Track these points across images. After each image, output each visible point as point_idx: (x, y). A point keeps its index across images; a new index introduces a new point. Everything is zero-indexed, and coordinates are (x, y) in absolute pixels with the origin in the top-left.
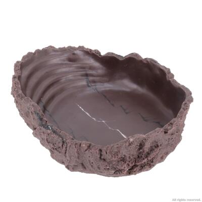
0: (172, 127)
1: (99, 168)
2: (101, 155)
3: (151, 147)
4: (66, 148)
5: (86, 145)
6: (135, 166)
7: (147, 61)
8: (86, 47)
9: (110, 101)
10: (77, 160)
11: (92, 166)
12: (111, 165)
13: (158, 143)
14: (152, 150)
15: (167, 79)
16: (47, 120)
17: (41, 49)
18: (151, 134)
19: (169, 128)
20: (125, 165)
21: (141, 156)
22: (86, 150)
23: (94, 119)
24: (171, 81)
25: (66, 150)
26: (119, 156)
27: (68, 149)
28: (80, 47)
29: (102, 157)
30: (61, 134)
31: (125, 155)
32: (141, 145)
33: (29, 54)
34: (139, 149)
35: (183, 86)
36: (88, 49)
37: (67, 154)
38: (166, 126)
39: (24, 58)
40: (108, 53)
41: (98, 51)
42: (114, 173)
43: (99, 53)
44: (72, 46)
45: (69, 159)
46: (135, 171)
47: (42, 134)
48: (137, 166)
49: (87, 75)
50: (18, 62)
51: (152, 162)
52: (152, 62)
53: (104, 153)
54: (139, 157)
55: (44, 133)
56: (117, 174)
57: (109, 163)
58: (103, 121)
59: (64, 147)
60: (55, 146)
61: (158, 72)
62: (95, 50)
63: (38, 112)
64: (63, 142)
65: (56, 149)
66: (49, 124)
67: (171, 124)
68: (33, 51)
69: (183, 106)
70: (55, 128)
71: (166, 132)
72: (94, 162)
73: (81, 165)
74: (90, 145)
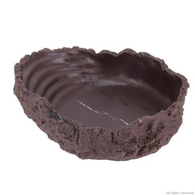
0: (174, 109)
1: (111, 152)
2: (113, 138)
3: (158, 128)
4: (78, 135)
5: (98, 129)
6: (145, 147)
7: (141, 55)
8: (80, 47)
9: (108, 96)
10: (90, 146)
11: (104, 151)
12: (122, 147)
13: (163, 125)
14: (158, 131)
15: (163, 69)
16: (56, 112)
17: (37, 51)
18: (157, 115)
19: (172, 110)
20: (136, 146)
21: (150, 137)
22: (98, 135)
23: (97, 112)
24: (167, 71)
25: (78, 138)
26: (130, 138)
27: (80, 136)
28: (74, 47)
29: (114, 141)
30: (72, 122)
31: (135, 137)
32: (149, 126)
33: (27, 56)
34: (148, 130)
35: (179, 74)
36: (82, 48)
37: (79, 142)
38: (169, 109)
39: (22, 60)
40: (103, 51)
41: (92, 50)
42: (126, 155)
43: (94, 51)
44: (67, 47)
45: (81, 146)
46: (144, 152)
47: (52, 125)
48: (146, 147)
49: (84, 73)
50: (17, 64)
51: (159, 143)
52: (146, 55)
53: (116, 135)
54: (147, 138)
55: (54, 124)
56: (128, 156)
57: (121, 146)
58: (106, 113)
59: (76, 135)
60: (66, 136)
61: (153, 64)
62: (90, 49)
63: (47, 105)
64: (75, 130)
65: (68, 138)
66: (59, 115)
67: (173, 106)
68: (30, 54)
69: (181, 91)
70: (66, 118)
71: (169, 114)
72: (106, 147)
73: (93, 151)
74: (102, 129)
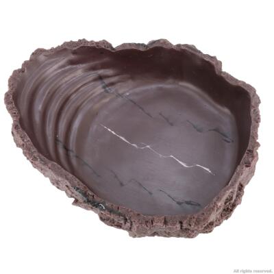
0: (253, 157)
23: (135, 146)
49: (100, 78)
58: (148, 146)
59: (128, 224)
64: (126, 220)
71: (247, 166)
